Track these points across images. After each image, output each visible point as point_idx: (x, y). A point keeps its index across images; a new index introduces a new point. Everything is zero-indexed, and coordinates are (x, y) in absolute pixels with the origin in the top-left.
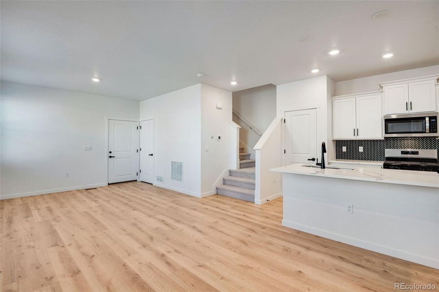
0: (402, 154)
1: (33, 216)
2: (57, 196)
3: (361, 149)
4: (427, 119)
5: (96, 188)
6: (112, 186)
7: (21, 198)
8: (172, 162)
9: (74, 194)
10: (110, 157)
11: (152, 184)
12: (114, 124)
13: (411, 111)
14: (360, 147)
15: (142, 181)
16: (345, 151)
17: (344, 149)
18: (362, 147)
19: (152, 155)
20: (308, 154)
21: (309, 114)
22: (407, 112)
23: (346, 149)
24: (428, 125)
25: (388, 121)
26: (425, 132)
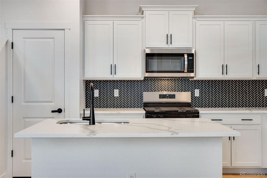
0: (160, 98)
3: (116, 93)
4: (186, 56)
13: (170, 46)
14: (115, 90)
16: (98, 96)
17: (96, 93)
18: (118, 90)
20: (51, 102)
21: (53, 38)
22: (167, 46)
23: (98, 93)
24: (186, 63)
25: (149, 56)
26: (183, 72)
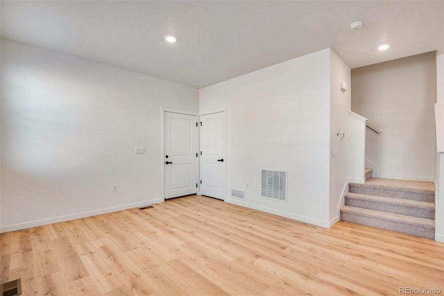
1: (89, 274)
2: (106, 221)
5: (151, 207)
6: (169, 202)
7: (53, 224)
8: (263, 172)
9: (127, 218)
10: (167, 163)
11: (223, 200)
12: (171, 118)
15: (202, 195)
19: (222, 160)
